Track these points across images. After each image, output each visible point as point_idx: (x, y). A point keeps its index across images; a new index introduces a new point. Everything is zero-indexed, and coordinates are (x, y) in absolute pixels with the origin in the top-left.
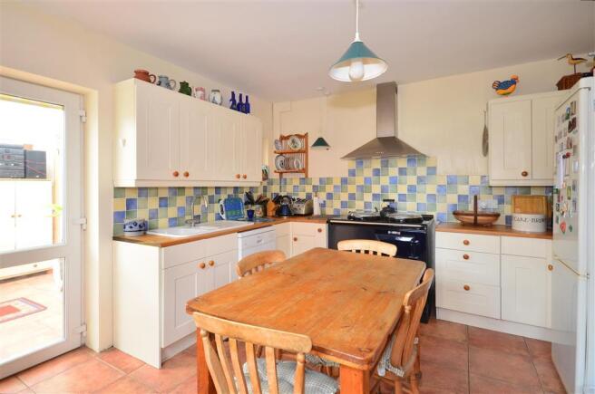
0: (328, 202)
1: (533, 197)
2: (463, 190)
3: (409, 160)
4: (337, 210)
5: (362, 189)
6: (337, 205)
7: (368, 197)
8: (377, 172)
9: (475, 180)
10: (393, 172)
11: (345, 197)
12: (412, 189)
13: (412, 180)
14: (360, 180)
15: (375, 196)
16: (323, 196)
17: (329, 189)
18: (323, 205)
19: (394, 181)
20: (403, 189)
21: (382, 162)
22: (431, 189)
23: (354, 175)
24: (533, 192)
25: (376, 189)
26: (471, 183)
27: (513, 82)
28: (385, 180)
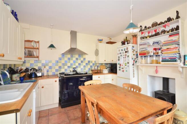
0: (50, 70)
1: (103, 66)
2: (91, 64)
3: (79, 56)
4: (54, 73)
5: (64, 65)
6: (54, 71)
7: (66, 67)
8: (69, 59)
9: (94, 62)
10: (74, 59)
11: (57, 68)
12: (79, 64)
13: (79, 62)
14: (63, 61)
15: (69, 67)
16: (47, 67)
17: (50, 65)
18: (48, 71)
19: (74, 62)
20: (77, 64)
21: (71, 56)
22: (84, 64)
23: (61, 60)
24: (103, 65)
25: (69, 64)
26: (93, 63)
27: (102, 40)
28: (72, 62)
